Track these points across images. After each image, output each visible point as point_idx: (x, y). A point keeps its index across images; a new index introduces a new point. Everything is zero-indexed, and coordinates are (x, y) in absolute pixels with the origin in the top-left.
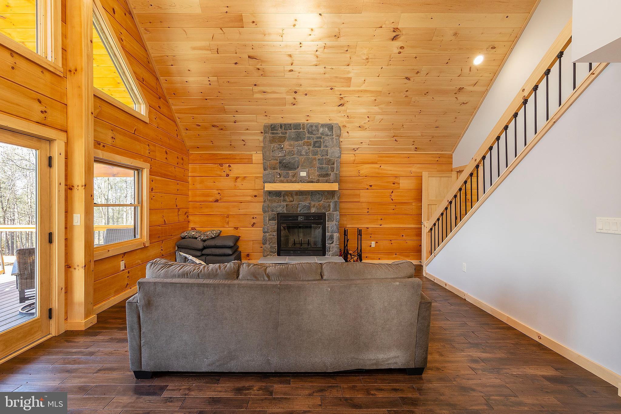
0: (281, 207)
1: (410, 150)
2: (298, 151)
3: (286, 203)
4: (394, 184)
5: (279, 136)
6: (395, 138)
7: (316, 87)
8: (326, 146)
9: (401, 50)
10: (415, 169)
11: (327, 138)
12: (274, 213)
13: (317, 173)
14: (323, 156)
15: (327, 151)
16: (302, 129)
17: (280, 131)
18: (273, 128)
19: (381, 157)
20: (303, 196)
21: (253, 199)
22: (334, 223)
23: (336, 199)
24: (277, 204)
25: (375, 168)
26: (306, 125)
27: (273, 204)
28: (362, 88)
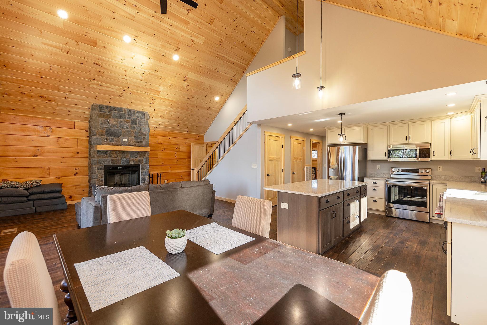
0: (108, 161)
1: (185, 132)
2: (121, 125)
3: (112, 158)
4: (177, 148)
5: (106, 114)
6: (179, 124)
7: (138, 91)
8: (141, 125)
9: (187, 86)
10: (187, 141)
11: (141, 120)
12: (101, 165)
13: (134, 140)
14: (138, 130)
15: (141, 128)
16: (123, 112)
17: (106, 110)
18: (101, 107)
19: (170, 133)
20: (125, 154)
21: (75, 155)
22: (146, 170)
23: (147, 156)
24: (105, 159)
25: (167, 139)
26: (126, 110)
27: (101, 159)
28: (166, 97)
